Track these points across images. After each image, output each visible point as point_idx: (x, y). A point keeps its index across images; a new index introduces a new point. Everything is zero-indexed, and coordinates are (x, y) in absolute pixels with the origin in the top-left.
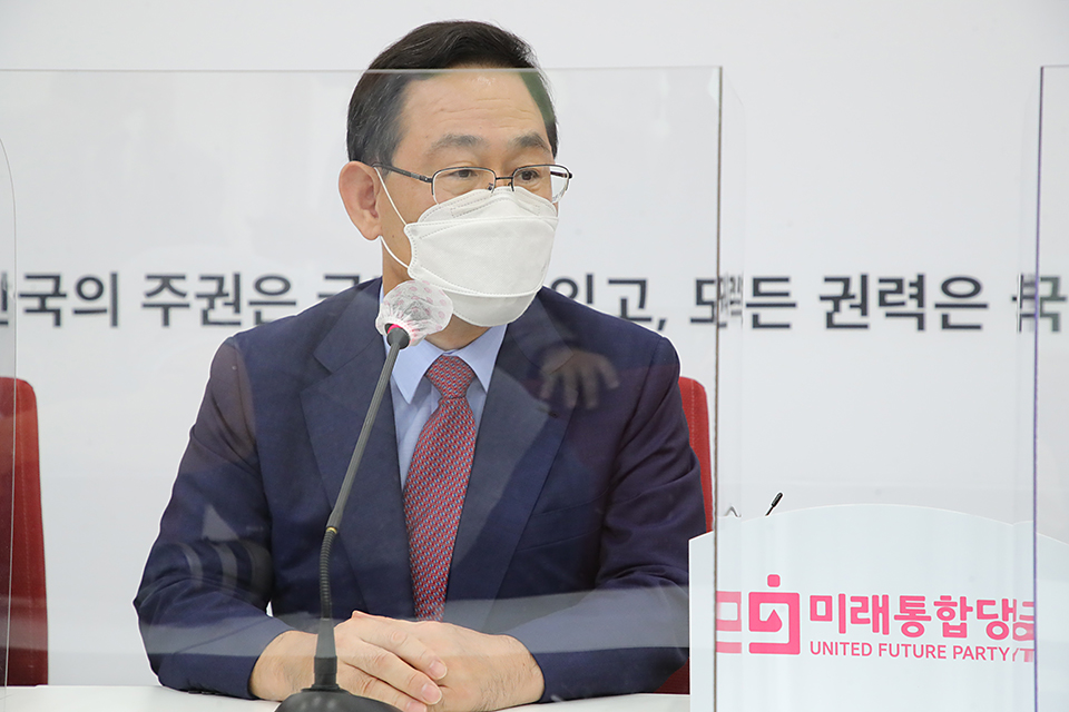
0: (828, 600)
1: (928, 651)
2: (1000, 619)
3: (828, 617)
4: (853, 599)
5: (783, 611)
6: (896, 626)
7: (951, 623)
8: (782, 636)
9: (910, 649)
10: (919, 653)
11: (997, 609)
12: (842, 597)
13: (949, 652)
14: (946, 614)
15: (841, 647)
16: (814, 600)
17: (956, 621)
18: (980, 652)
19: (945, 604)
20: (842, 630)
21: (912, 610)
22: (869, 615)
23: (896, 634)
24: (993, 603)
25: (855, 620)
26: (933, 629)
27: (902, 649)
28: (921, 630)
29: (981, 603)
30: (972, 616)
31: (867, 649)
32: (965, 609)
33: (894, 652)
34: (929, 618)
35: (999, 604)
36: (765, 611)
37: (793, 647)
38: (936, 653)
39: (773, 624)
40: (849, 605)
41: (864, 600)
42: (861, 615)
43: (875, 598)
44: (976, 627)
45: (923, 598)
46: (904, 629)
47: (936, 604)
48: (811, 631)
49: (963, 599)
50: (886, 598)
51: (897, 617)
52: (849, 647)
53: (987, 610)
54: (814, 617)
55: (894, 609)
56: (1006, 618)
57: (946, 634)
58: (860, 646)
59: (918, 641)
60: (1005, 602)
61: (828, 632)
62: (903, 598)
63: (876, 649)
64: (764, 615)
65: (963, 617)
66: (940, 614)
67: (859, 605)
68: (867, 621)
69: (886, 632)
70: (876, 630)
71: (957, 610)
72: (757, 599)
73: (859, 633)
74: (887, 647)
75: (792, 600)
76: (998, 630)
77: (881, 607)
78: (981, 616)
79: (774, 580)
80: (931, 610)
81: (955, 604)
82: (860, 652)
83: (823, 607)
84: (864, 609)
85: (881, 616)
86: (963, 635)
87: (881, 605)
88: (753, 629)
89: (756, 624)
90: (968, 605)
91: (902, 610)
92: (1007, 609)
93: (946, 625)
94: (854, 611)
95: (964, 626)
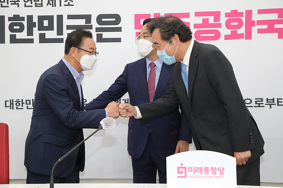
0: (192, 168)
1: (210, 177)
2: (222, 171)
3: (192, 171)
4: (196, 168)
5: (183, 170)
6: (204, 172)
7: (214, 172)
8: (183, 175)
9: (206, 177)
10: (208, 177)
11: (222, 169)
12: (194, 167)
13: (213, 177)
14: (213, 170)
15: (194, 176)
16: (189, 168)
17: (214, 171)
18: (219, 177)
19: (212, 168)
20: (194, 173)
21: (207, 169)
22: (199, 171)
23: (204, 174)
24: (221, 168)
25: (196, 172)
26: (210, 173)
28: (208, 173)
29: (219, 168)
30: (217, 170)
31: (199, 177)
32: (216, 169)
33: (204, 177)
34: (210, 171)
35: (222, 168)
36: (180, 170)
37: (185, 177)
39: (182, 172)
40: (195, 169)
41: (198, 168)
42: (197, 171)
43: (200, 167)
44: (218, 172)
45: (208, 167)
46: (205, 173)
47: (211, 168)
48: (188, 174)
49: (216, 168)
50: (202, 167)
51: (204, 171)
52: (195, 176)
53: (220, 169)
54: (189, 171)
55: (203, 169)
56: (223, 171)
57: (213, 174)
59: (208, 175)
60: (223, 168)
61: (192, 174)
62: (205, 167)
63: (200, 177)
64: (180, 171)
65: (216, 171)
67: (197, 169)
68: (199, 172)
69: (202, 174)
70: (200, 173)
71: (215, 169)
72: (179, 168)
73: (197, 174)
74: (202, 176)
75: (185, 168)
76: (222, 173)
78: (219, 170)
79: (182, 164)
80: (210, 169)
82: (197, 177)
83: (191, 169)
84: (198, 169)
85: (201, 171)
86: (216, 174)
87: (201, 169)
88: (178, 173)
89: (179, 173)
90: (217, 168)
91: (205, 170)
92: (223, 169)
93: (213, 172)
94: (196, 170)
95: (216, 172)
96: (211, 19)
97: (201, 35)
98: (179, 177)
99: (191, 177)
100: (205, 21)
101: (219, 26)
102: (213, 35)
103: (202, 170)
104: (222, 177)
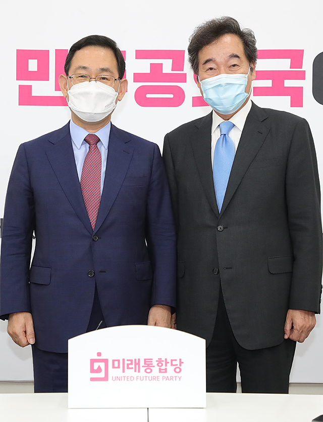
0: (119, 361)
1: (154, 378)
2: (178, 366)
3: (119, 367)
4: (128, 360)
5: (102, 365)
6: (143, 369)
7: (162, 368)
8: (102, 375)
9: (147, 378)
10: (150, 379)
11: (178, 362)
12: (124, 360)
13: (161, 378)
14: (160, 365)
15: (123, 378)
16: (114, 361)
17: (163, 367)
18: (171, 378)
19: (160, 361)
20: (124, 372)
21: (148, 363)
22: (133, 366)
23: (142, 373)
24: (176, 360)
25: (128, 368)
26: (156, 370)
27: (145, 378)
28: (151, 371)
29: (172, 360)
30: (169, 365)
31: (132, 378)
32: (166, 363)
33: (142, 379)
34: (154, 366)
35: (178, 361)
36: (96, 365)
37: (106, 378)
38: (156, 379)
39: (99, 370)
40: (126, 362)
41: (131, 361)
42: (130, 366)
43: (135, 360)
44: (170, 369)
45: (152, 359)
46: (145, 371)
47: (157, 361)
48: (112, 372)
49: (166, 359)
50: (139, 359)
51: (143, 366)
52: (126, 378)
53: (174, 363)
54: (114, 367)
55: (142, 363)
56: (180, 365)
57: (160, 372)
58: (130, 378)
59: (150, 375)
60: (180, 360)
61: (118, 372)
62: (145, 360)
63: (135, 378)
64: (96, 367)
65: (166, 366)
66: (158, 365)
67: (129, 362)
68: (132, 368)
69: (139, 372)
70: (135, 371)
71: (164, 363)
72: (93, 361)
73: (130, 372)
74: (139, 378)
75: (106, 361)
76: (178, 370)
77: (137, 363)
78: (172, 365)
79: (99, 354)
80: (155, 363)
81: (163, 361)
82: (130, 379)
83: (117, 363)
84: (131, 364)
85: (137, 366)
86: (166, 372)
87: (137, 362)
88: (91, 372)
89: (92, 370)
90: (168, 361)
91: (145, 364)
92: (181, 363)
93: (160, 369)
94: (128, 365)
95: (166, 369)
96: (167, 66)
97: (148, 96)
98: (92, 379)
99: (119, 379)
100: (156, 69)
101: (183, 78)
102: (171, 96)
104: (177, 378)
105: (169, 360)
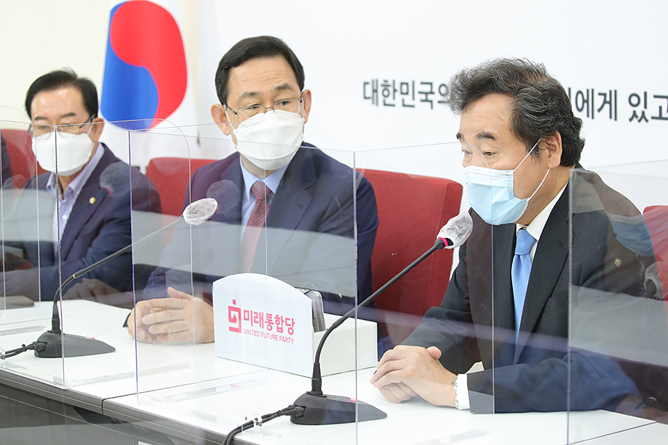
3: (248, 319)
6: (265, 325)
8: (236, 325)
11: (291, 322)
14: (278, 322)
17: (280, 326)
19: (277, 318)
20: (252, 325)
21: (269, 320)
23: (265, 329)
24: (289, 319)
25: (255, 322)
28: (271, 327)
29: (287, 319)
31: (258, 333)
32: (282, 321)
34: (273, 324)
37: (240, 330)
39: (235, 320)
40: (253, 315)
41: (257, 314)
44: (286, 328)
45: (272, 316)
46: (267, 327)
47: (275, 317)
48: (244, 324)
49: (282, 317)
51: (265, 322)
52: (253, 332)
53: (288, 322)
54: (245, 319)
55: (265, 319)
56: (293, 326)
60: (292, 320)
61: (248, 325)
64: (232, 317)
68: (258, 322)
69: (263, 327)
70: (260, 326)
71: (280, 321)
73: (256, 327)
78: (287, 325)
81: (280, 318)
83: (247, 315)
84: (257, 318)
85: (261, 321)
87: (261, 316)
88: (229, 321)
92: (293, 323)
93: (277, 327)
98: (230, 328)
99: (248, 332)
103: (262, 318)
105: (284, 319)
